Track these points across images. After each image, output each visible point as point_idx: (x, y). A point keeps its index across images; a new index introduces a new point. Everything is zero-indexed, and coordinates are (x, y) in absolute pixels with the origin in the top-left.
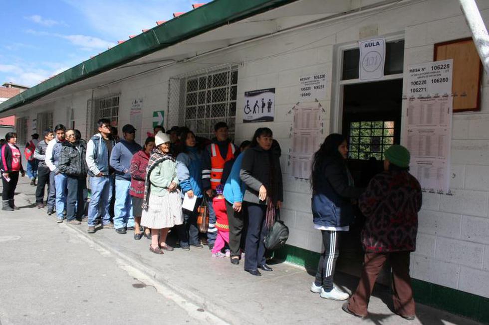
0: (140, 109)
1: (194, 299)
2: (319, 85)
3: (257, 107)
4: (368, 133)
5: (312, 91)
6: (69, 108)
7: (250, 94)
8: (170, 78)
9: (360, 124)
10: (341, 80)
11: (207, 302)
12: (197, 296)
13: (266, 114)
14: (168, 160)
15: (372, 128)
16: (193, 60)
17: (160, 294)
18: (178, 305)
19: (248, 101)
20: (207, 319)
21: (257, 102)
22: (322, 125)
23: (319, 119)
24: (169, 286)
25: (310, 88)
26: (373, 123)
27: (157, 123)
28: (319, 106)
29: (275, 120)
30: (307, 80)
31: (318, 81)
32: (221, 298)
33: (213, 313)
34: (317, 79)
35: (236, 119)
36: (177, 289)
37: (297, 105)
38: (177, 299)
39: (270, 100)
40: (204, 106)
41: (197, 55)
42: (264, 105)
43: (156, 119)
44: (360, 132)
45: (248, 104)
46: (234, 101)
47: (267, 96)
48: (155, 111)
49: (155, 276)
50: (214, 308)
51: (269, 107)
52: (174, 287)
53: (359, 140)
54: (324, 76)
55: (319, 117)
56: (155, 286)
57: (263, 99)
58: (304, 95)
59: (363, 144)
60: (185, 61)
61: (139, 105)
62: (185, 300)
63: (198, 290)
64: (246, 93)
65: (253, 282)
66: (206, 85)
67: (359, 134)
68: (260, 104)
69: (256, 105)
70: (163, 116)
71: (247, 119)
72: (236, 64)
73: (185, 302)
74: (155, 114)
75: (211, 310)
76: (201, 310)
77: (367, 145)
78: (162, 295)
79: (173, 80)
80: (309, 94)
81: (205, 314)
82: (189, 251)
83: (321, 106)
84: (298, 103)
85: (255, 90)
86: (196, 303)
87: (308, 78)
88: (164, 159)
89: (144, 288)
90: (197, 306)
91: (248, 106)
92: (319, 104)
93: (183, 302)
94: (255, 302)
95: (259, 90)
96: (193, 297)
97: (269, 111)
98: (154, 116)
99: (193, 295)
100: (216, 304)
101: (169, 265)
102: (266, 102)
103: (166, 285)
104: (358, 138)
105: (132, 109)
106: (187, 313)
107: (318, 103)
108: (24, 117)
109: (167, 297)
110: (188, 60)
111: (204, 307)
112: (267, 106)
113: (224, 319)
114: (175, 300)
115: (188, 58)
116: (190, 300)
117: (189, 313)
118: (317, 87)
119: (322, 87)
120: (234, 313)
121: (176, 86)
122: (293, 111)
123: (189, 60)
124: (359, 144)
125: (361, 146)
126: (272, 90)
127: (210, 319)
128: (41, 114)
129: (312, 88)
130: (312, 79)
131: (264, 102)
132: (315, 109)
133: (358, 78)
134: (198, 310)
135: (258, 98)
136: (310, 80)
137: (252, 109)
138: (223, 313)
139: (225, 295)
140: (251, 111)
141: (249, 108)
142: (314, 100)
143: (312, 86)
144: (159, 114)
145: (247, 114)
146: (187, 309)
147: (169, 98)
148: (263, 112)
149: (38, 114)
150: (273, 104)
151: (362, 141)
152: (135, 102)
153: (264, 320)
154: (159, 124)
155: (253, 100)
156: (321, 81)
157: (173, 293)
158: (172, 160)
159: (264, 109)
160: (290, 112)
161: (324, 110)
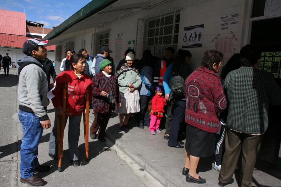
0: (121, 39)
1: (139, 162)
2: (234, 21)
3: (191, 38)
4: (270, 60)
5: (230, 26)
6: (82, 40)
7: (187, 29)
8: (138, 19)
9: (265, 53)
10: (250, 18)
11: (146, 165)
12: (141, 160)
13: (197, 42)
14: (131, 71)
15: (273, 56)
16: (153, 7)
17: (118, 156)
18: (128, 165)
19: (186, 34)
20: (145, 176)
21: (192, 34)
22: (235, 49)
23: (233, 46)
24: (125, 152)
25: (227, 24)
26: (274, 53)
27: (130, 48)
28: (233, 36)
29: (203, 46)
30: (226, 18)
31: (234, 18)
32: (156, 163)
33: (149, 173)
34: (233, 17)
35: (178, 46)
36: (129, 154)
37: (218, 35)
38: (128, 160)
39: (200, 33)
40: (158, 37)
41: (155, 4)
42: (196, 36)
43: (130, 46)
44: (264, 59)
45: (186, 35)
46: (177, 34)
47: (198, 30)
48: (130, 40)
49: (118, 144)
50: (150, 170)
51: (200, 37)
52: (128, 152)
53: (264, 64)
54: (238, 15)
55: (233, 44)
56: (116, 150)
57: (196, 32)
58: (223, 29)
59: (266, 67)
60: (148, 8)
61: (120, 37)
62: (133, 162)
63: (142, 156)
64: (185, 28)
65: (180, 153)
66: (160, 23)
67: (264, 60)
68: (193, 36)
69: (191, 36)
70: (134, 43)
71: (184, 45)
72: (180, 9)
73: (133, 163)
74: (130, 43)
75: (148, 171)
76: (142, 170)
77: (269, 68)
78: (119, 157)
79: (140, 20)
80: (227, 28)
81: (145, 173)
82: (143, 129)
83: (235, 36)
84: (219, 34)
85: (191, 26)
86: (140, 165)
87: (227, 17)
88: (129, 70)
89: (109, 151)
90: (140, 166)
91: (185, 37)
92: (234, 35)
93: (132, 163)
94: (178, 167)
95: (193, 26)
96: (139, 160)
97: (199, 40)
98: (129, 44)
99: (139, 159)
100: (151, 167)
101: (128, 137)
102: (198, 34)
103: (123, 151)
104: (263, 62)
105: (117, 40)
106: (132, 170)
107: (232, 34)
108: (60, 45)
109: (122, 159)
110: (149, 8)
111: (144, 167)
112: (198, 36)
113: (156, 178)
114: (127, 161)
115: (150, 6)
116: (136, 162)
117: (134, 171)
118: (232, 23)
119: (236, 22)
120: (162, 174)
121: (142, 24)
122: (215, 40)
123: (151, 7)
124: (264, 67)
125: (265, 68)
126: (202, 26)
127: (147, 176)
128: (68, 43)
129: (229, 24)
130: (230, 17)
131: (196, 34)
132: (231, 39)
133: (263, 15)
134: (140, 169)
135: (192, 31)
136: (228, 18)
137: (188, 39)
138: (155, 174)
139: (159, 161)
140: (187, 40)
141: (186, 38)
142: (230, 32)
143: (229, 23)
144: (132, 42)
145: (185, 42)
146: (133, 168)
147: (137, 32)
148: (195, 41)
149: (67, 43)
150: (202, 35)
151: (266, 65)
152: (119, 35)
153: (181, 182)
154: (132, 49)
155: (189, 33)
156: (236, 19)
157: (127, 156)
158: (134, 71)
159: (196, 38)
160: (213, 41)
161: (236, 39)
